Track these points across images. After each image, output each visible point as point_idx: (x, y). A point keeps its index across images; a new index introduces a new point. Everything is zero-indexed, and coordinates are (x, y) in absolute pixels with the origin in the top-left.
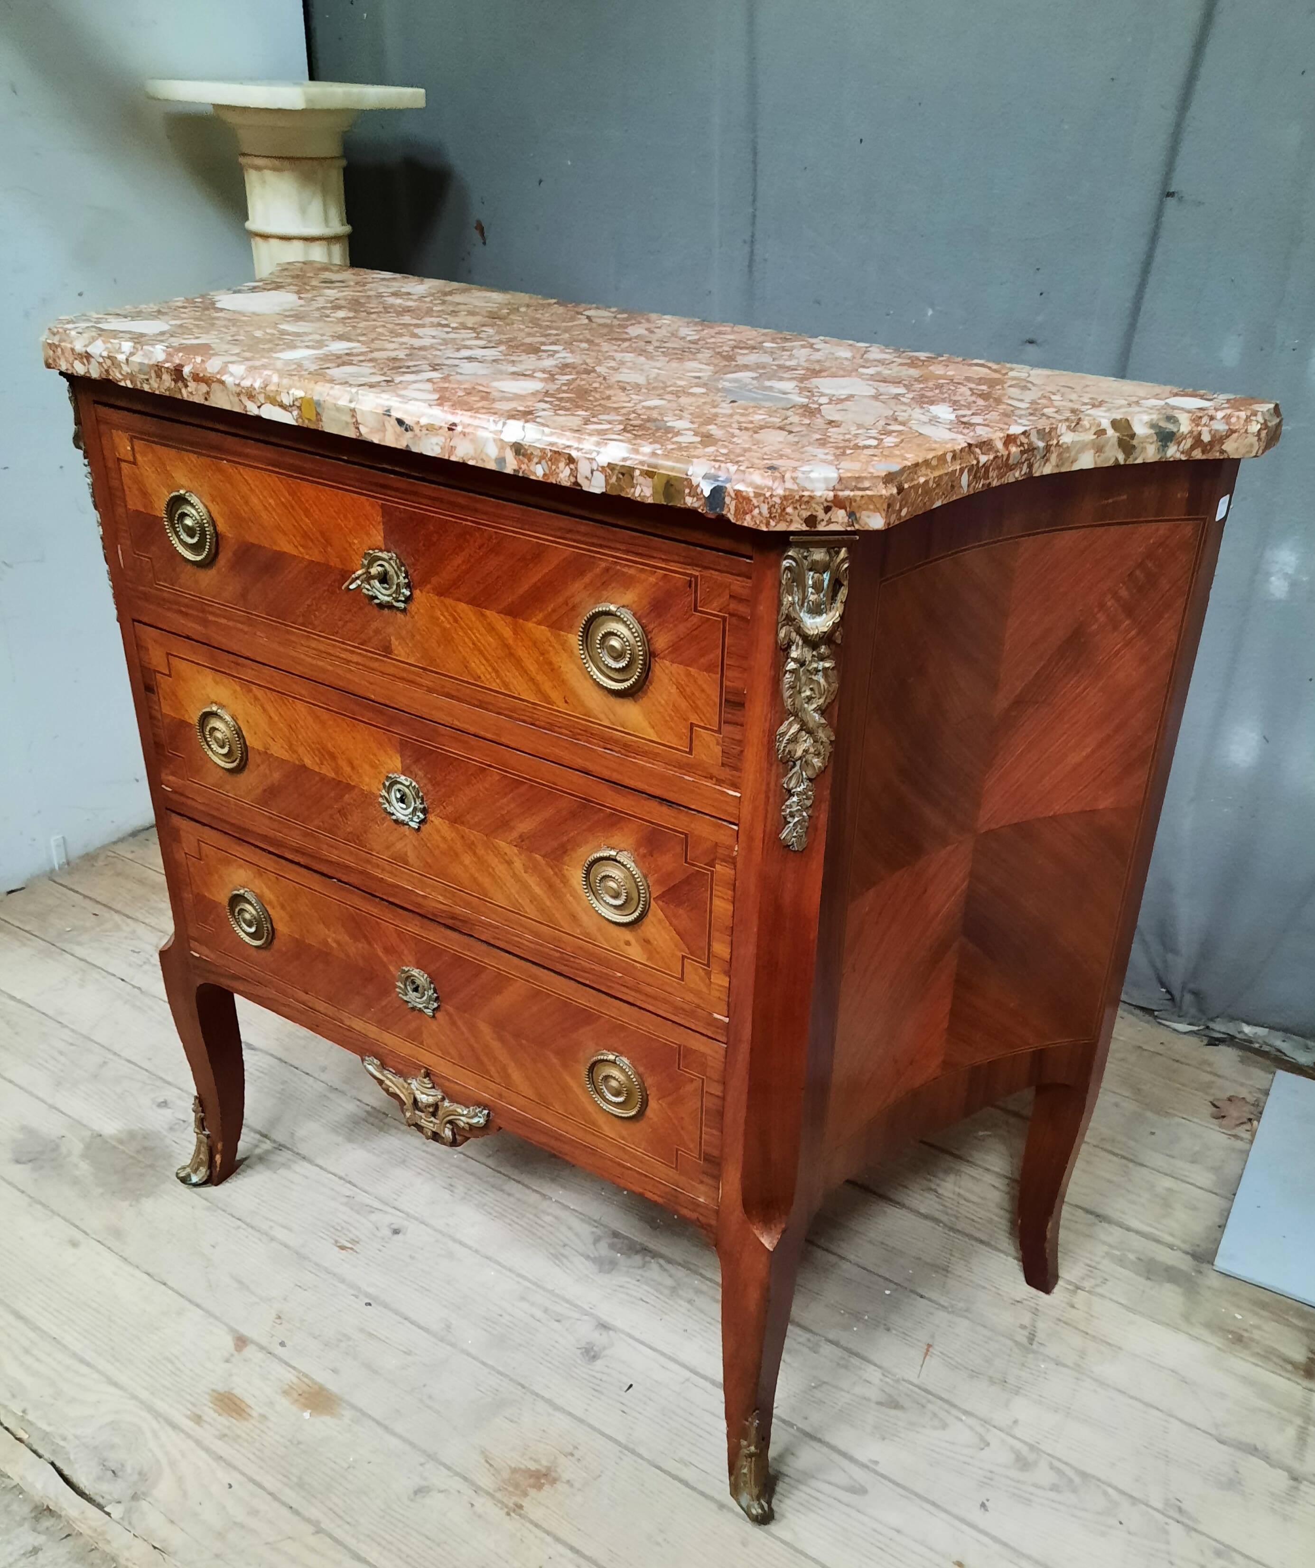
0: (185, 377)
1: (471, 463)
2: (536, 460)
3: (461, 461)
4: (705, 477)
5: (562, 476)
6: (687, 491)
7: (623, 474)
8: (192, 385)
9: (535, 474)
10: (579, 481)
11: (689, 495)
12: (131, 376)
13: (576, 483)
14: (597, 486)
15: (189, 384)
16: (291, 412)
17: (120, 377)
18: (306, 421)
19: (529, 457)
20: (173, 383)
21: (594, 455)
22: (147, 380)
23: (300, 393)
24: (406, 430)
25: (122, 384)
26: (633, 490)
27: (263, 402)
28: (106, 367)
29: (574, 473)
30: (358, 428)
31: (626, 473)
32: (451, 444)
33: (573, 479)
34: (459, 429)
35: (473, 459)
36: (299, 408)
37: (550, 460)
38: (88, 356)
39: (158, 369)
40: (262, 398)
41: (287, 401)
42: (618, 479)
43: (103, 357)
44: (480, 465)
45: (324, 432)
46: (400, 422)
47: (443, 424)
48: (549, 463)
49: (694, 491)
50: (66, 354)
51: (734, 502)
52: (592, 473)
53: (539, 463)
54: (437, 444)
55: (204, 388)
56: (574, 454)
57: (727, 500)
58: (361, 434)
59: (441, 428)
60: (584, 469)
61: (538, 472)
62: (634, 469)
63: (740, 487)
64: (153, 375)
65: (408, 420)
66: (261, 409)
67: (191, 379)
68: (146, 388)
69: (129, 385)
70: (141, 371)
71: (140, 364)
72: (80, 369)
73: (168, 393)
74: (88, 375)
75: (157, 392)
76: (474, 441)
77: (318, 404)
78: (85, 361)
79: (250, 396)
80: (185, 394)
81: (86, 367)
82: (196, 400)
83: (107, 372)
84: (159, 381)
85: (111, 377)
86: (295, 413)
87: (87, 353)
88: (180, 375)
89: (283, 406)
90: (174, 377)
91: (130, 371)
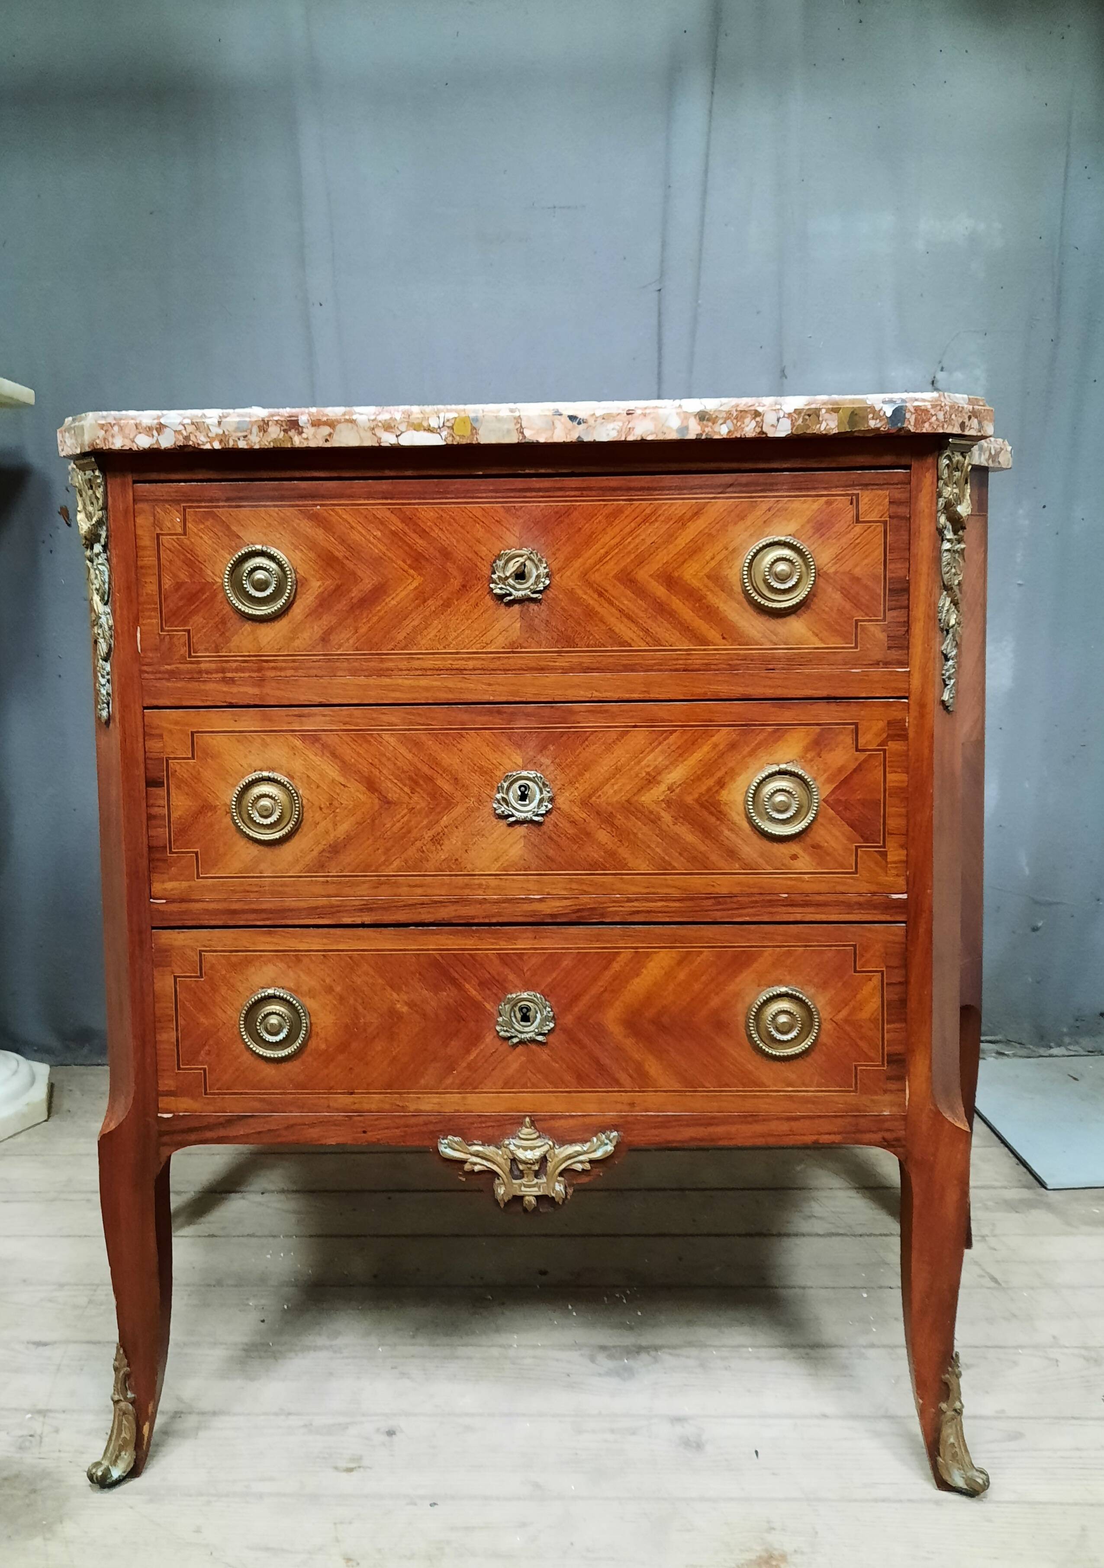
0: (301, 424)
1: (649, 438)
2: (721, 421)
3: (639, 439)
4: (884, 402)
5: (747, 429)
6: (871, 416)
7: (809, 415)
8: (309, 432)
9: (719, 433)
10: (765, 430)
11: (873, 418)
12: (222, 438)
13: (762, 432)
14: (783, 430)
15: (305, 430)
16: (440, 434)
17: (205, 440)
18: (458, 438)
19: (714, 421)
20: (282, 433)
21: (778, 407)
22: (245, 437)
23: (450, 416)
24: (579, 423)
25: (208, 446)
26: (818, 426)
27: (403, 430)
28: (185, 434)
29: (760, 425)
30: (522, 433)
31: (813, 414)
32: (630, 426)
33: (758, 430)
34: (639, 412)
35: (652, 434)
36: (451, 427)
37: (736, 418)
38: (160, 428)
39: (264, 426)
40: (403, 427)
41: (434, 423)
42: (804, 420)
43: (184, 425)
44: (661, 437)
45: (479, 445)
46: (572, 418)
47: (620, 411)
48: (735, 421)
49: (876, 414)
50: (127, 431)
51: (914, 416)
52: (778, 420)
53: (724, 423)
54: (613, 429)
55: (325, 431)
56: (760, 409)
57: (908, 415)
58: (525, 437)
59: (619, 414)
60: (770, 418)
61: (723, 431)
62: (820, 409)
63: (916, 404)
64: (255, 430)
65: (581, 415)
66: (400, 438)
67: (309, 425)
68: (242, 445)
69: (217, 446)
70: (237, 429)
71: (239, 422)
72: (144, 442)
73: (272, 445)
74: (155, 446)
75: (257, 447)
76: (654, 419)
77: (476, 419)
78: (155, 433)
79: (388, 427)
80: (298, 442)
81: (155, 438)
82: (313, 444)
83: (187, 438)
84: (261, 434)
85: (191, 443)
86: (444, 433)
87: (161, 424)
88: (293, 424)
89: (429, 430)
90: (285, 427)
91: (221, 432)
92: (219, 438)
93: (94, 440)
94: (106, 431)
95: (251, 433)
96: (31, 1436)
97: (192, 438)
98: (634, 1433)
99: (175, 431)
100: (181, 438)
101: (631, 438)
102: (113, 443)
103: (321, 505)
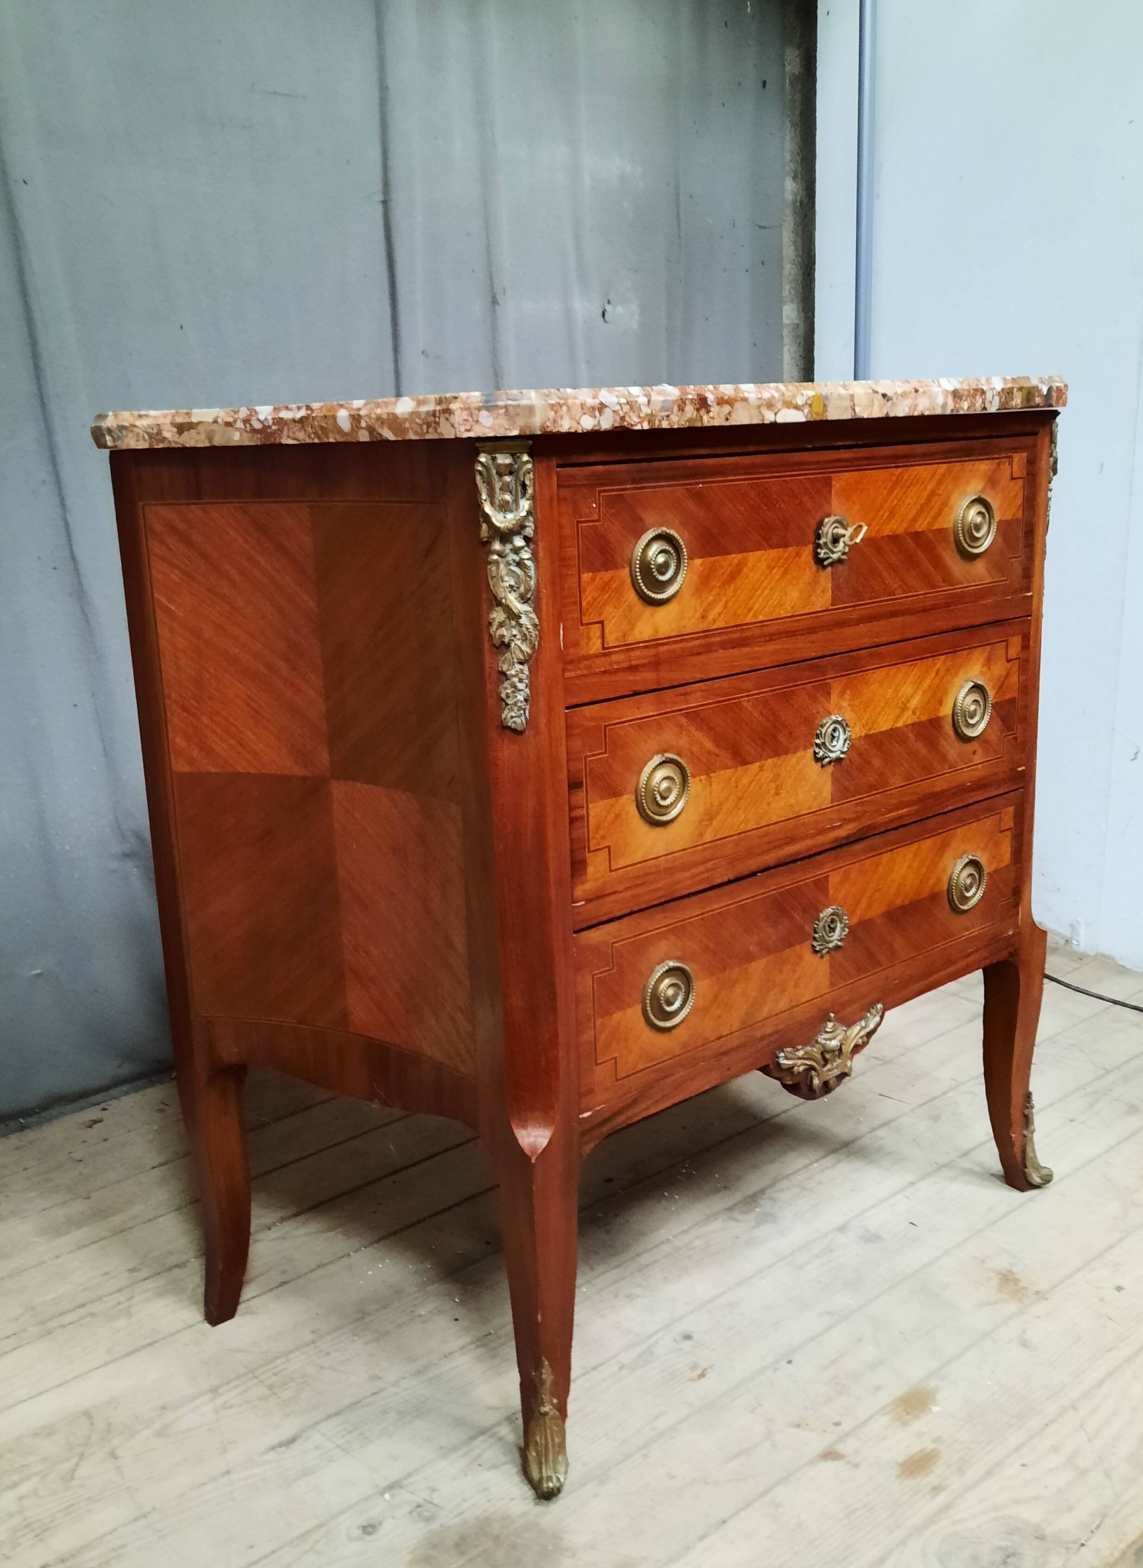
0: (709, 403)
1: (926, 413)
3: (920, 414)
4: (1043, 385)
5: (976, 406)
6: (1037, 394)
7: (1007, 394)
8: (715, 409)
9: (963, 409)
10: (985, 406)
11: (1038, 396)
12: (650, 418)
13: (984, 409)
14: (995, 407)
15: (712, 409)
16: (803, 411)
17: (636, 420)
18: (814, 415)
19: (960, 399)
20: (695, 412)
21: (994, 384)
22: (668, 416)
23: (811, 393)
24: (888, 401)
25: (638, 427)
26: (1011, 404)
27: (780, 408)
28: (622, 414)
29: (983, 402)
30: (854, 410)
31: (1009, 394)
32: (915, 403)
33: (982, 407)
34: (920, 390)
35: (927, 410)
36: (810, 405)
37: (972, 397)
38: (602, 407)
39: (681, 405)
40: (779, 405)
41: (800, 401)
42: (1005, 398)
43: (620, 405)
44: (932, 413)
45: (827, 421)
46: (883, 396)
48: (971, 399)
49: (1039, 392)
50: (573, 412)
51: (1057, 393)
52: (992, 398)
53: (966, 400)
54: (907, 406)
55: (727, 409)
56: (983, 388)
57: (1054, 393)
58: (855, 413)
59: (910, 393)
60: (988, 397)
61: (964, 407)
62: (1013, 388)
63: (1058, 384)
64: (676, 409)
65: (888, 393)
66: (778, 415)
67: (715, 404)
68: (665, 425)
69: (646, 426)
70: (663, 409)
71: (664, 401)
72: (587, 424)
73: (687, 425)
74: (597, 428)
75: (676, 426)
76: (930, 396)
77: (826, 397)
78: (597, 414)
79: (770, 405)
80: (708, 420)
81: (597, 419)
82: (716, 423)
83: (623, 419)
84: (680, 413)
85: (625, 424)
86: (806, 411)
87: (602, 404)
88: (702, 403)
89: (797, 408)
90: (698, 406)
91: (650, 412)
92: (648, 418)
93: (545, 423)
94: (556, 413)
95: (672, 412)
97: (627, 418)
98: (832, 1251)
99: (614, 411)
100: (618, 418)
101: (916, 414)
102: (562, 426)
103: (703, 483)
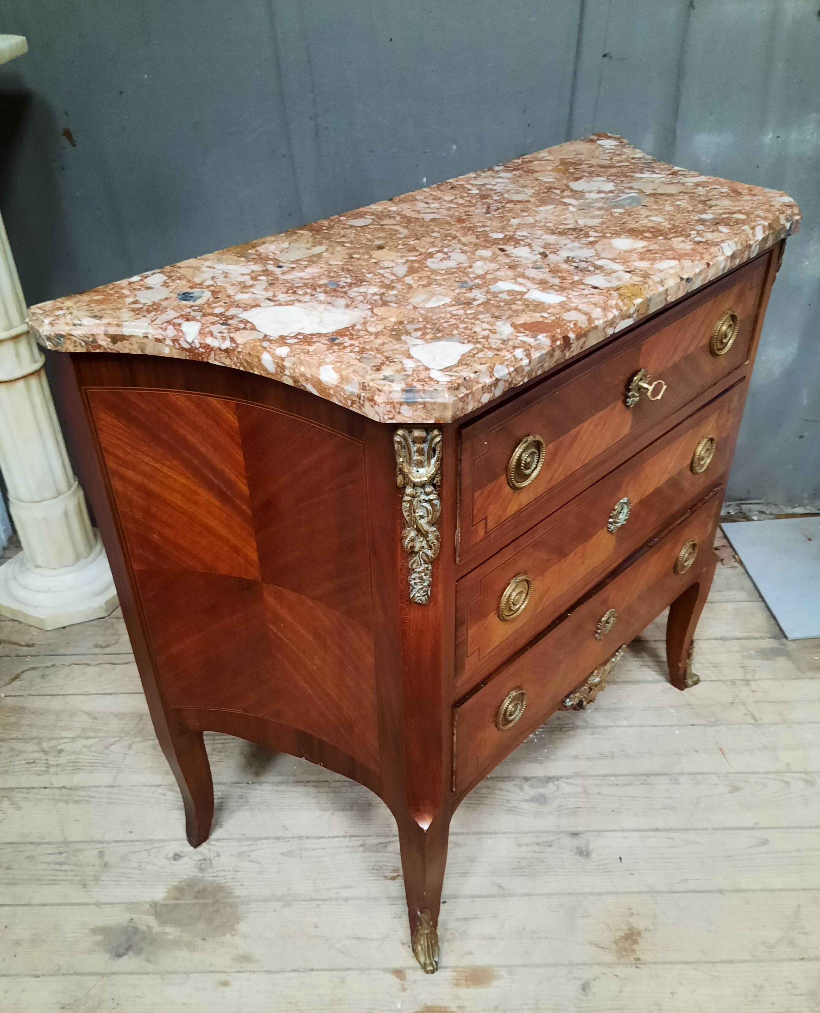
96: (204, 860)
98: (550, 846)
